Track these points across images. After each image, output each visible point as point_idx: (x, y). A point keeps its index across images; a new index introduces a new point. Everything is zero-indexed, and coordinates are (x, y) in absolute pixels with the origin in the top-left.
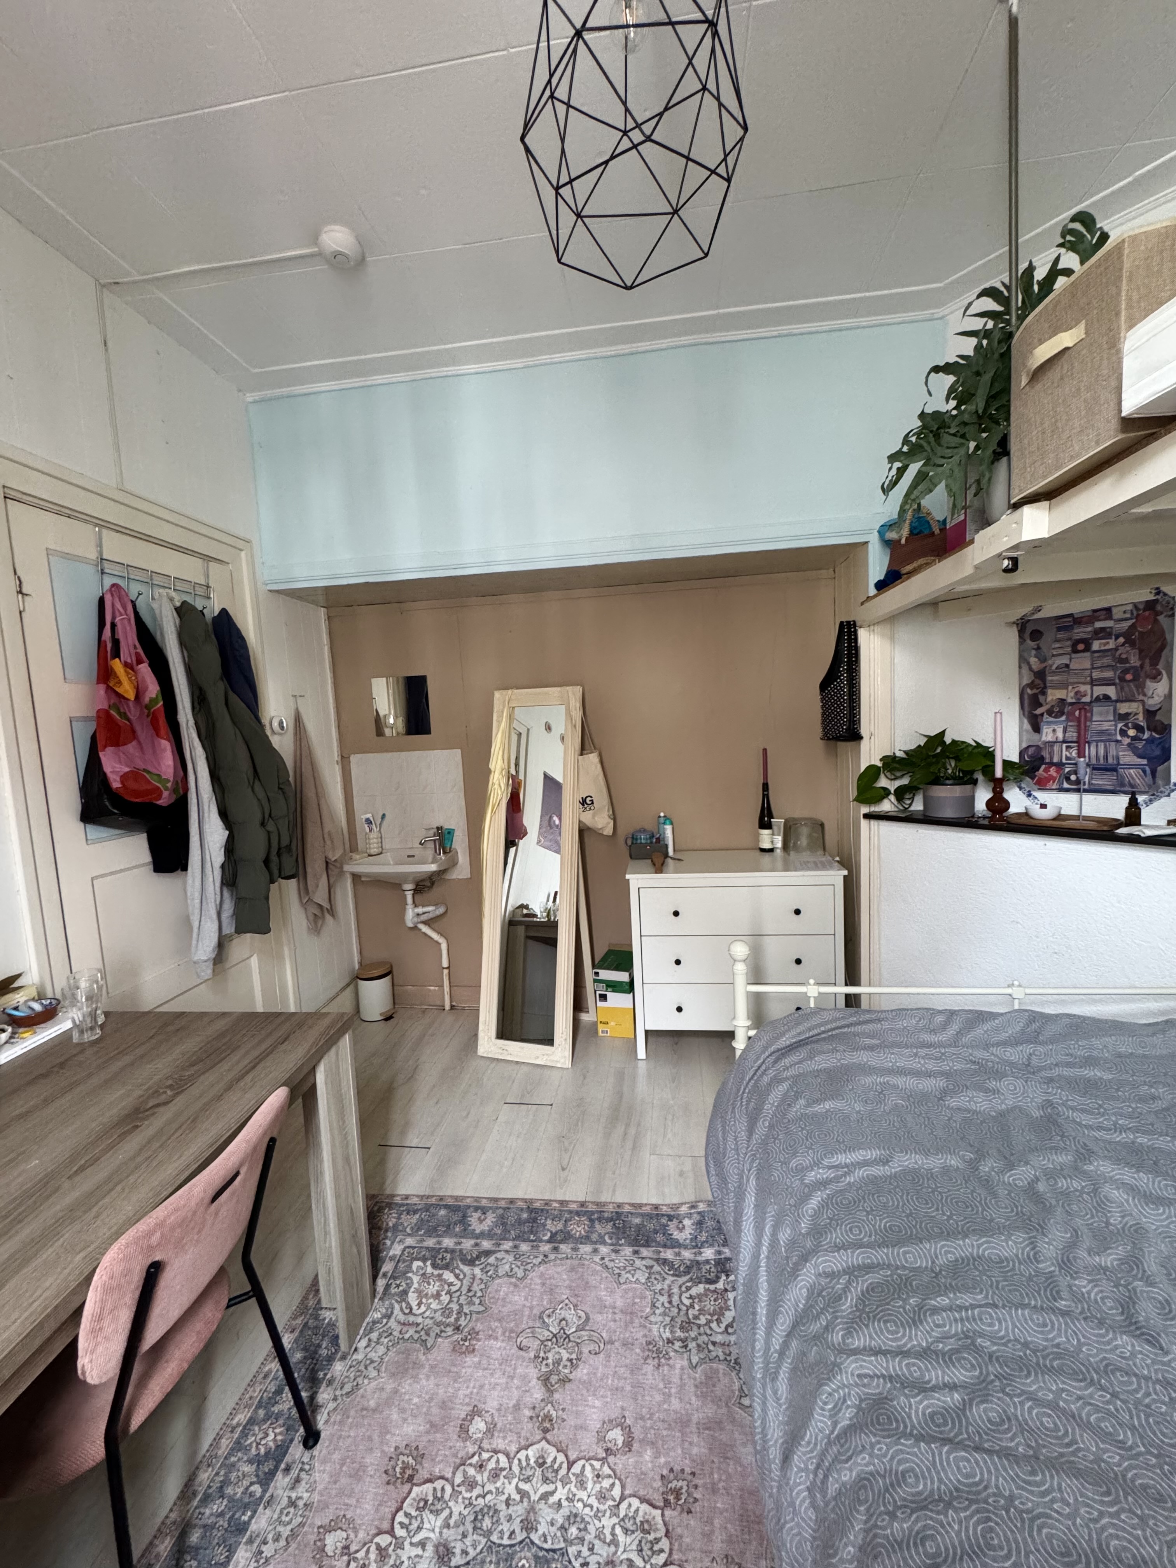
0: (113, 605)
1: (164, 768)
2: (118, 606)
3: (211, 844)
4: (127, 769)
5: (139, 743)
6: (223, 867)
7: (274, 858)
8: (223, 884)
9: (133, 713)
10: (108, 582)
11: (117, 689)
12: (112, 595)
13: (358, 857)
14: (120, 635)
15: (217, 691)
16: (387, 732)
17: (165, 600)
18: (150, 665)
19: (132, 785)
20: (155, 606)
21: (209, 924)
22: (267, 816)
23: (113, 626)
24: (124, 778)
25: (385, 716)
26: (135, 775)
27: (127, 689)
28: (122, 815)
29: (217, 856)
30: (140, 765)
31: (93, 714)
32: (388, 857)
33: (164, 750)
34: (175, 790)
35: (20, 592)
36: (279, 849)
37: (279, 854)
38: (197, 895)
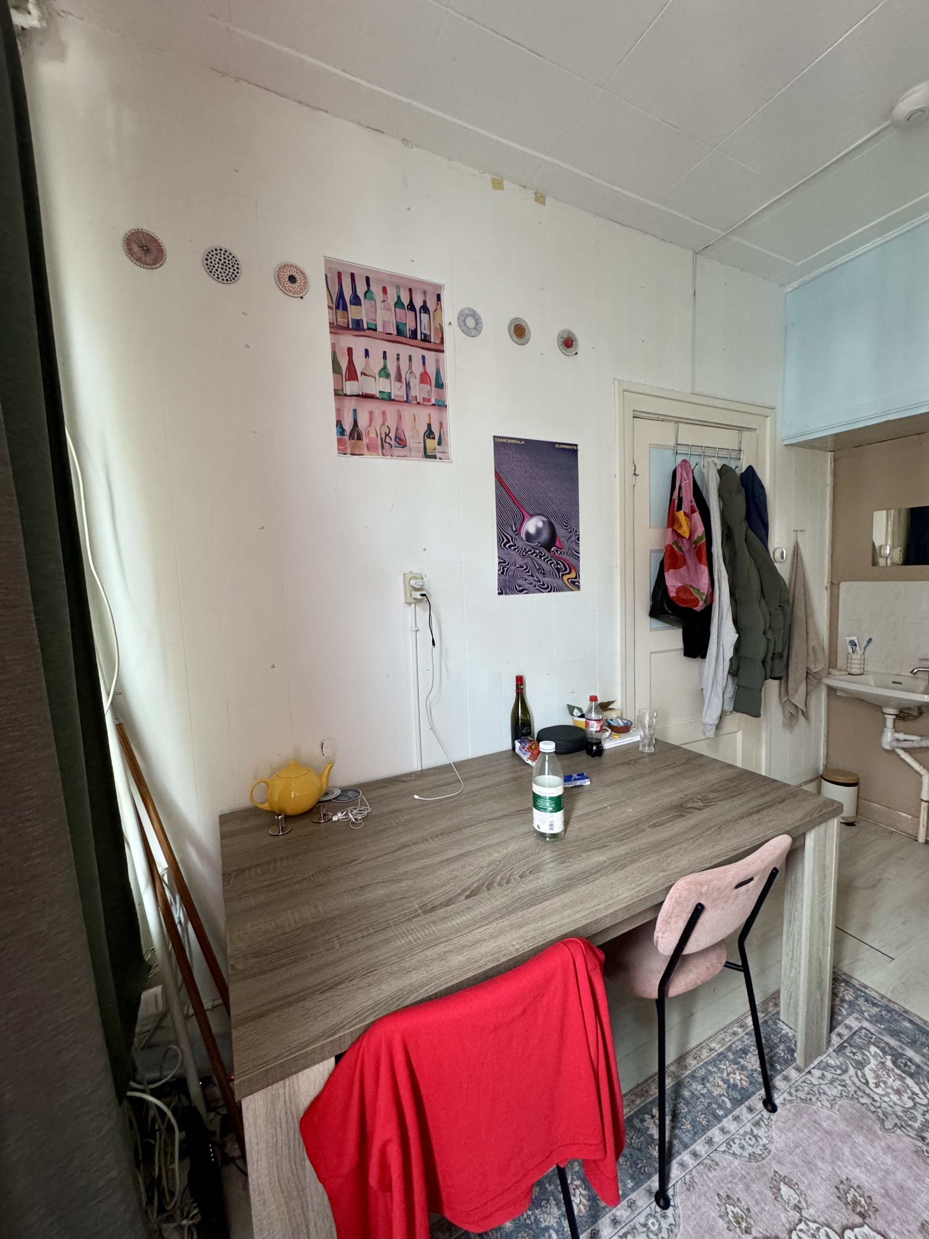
0: (681, 474)
1: (702, 585)
2: (685, 475)
3: (725, 642)
4: (680, 585)
5: (688, 567)
6: (731, 660)
7: (769, 660)
8: (729, 672)
9: (686, 546)
10: (680, 459)
11: (679, 531)
12: (681, 467)
13: (838, 673)
14: (684, 495)
15: (741, 529)
16: (882, 562)
17: (712, 465)
18: (700, 513)
19: (682, 595)
20: (705, 471)
21: (715, 700)
22: (768, 627)
23: (680, 488)
24: (679, 590)
25: (881, 547)
26: (684, 589)
27: (685, 531)
28: (672, 615)
29: (729, 653)
30: (688, 583)
31: (663, 548)
32: (870, 679)
33: (703, 573)
34: (705, 601)
35: (635, 474)
36: (774, 654)
37: (772, 659)
38: (711, 677)
